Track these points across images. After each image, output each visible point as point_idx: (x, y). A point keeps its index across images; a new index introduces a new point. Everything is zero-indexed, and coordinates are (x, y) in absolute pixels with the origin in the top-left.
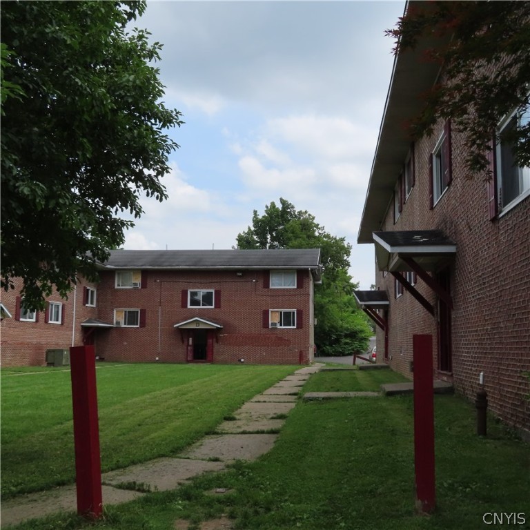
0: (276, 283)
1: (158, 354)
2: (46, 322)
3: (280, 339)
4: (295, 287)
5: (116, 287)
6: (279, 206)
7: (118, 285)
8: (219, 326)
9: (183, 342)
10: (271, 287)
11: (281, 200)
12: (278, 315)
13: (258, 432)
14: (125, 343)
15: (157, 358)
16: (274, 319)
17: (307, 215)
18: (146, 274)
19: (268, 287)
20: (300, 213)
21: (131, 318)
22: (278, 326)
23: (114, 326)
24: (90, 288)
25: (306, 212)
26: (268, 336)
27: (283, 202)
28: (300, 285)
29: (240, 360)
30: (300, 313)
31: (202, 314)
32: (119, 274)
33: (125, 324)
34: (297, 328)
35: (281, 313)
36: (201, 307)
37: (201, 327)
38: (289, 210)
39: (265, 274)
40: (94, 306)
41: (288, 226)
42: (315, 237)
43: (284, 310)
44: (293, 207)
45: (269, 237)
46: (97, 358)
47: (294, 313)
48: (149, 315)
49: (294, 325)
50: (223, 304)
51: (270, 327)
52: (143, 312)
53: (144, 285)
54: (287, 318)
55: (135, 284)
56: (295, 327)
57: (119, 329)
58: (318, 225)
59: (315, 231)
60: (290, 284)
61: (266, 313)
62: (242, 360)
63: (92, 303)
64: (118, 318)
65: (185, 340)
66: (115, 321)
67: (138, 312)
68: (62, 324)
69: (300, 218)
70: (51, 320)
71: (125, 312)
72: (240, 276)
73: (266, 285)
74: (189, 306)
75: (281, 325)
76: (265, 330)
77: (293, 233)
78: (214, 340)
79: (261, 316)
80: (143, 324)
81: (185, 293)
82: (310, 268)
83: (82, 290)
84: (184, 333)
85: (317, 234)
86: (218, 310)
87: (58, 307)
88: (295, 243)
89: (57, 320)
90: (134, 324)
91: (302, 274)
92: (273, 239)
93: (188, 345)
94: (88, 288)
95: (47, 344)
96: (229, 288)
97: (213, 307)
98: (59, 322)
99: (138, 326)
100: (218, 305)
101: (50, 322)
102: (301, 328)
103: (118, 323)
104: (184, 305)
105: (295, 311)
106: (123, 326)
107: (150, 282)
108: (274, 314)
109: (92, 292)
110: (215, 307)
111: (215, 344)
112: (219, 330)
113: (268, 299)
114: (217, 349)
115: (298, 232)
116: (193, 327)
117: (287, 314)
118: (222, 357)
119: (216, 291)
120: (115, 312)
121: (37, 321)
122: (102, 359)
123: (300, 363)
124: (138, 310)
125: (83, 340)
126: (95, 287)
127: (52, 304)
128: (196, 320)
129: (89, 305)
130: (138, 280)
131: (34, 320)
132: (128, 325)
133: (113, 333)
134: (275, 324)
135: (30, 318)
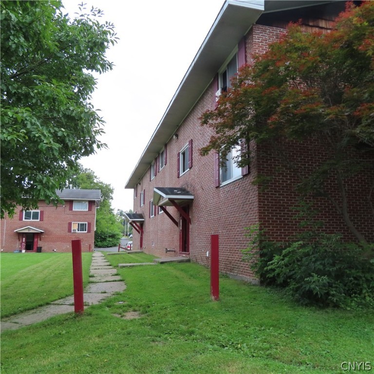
0: (76, 208)
3: (78, 238)
4: (87, 210)
8: (42, 231)
9: (19, 240)
10: (73, 210)
12: (77, 225)
13: (113, 281)
16: (75, 227)
19: (72, 210)
20: (86, 169)
22: (77, 231)
25: (90, 169)
28: (90, 209)
29: (54, 250)
30: (89, 224)
31: (32, 224)
34: (88, 232)
35: (79, 224)
36: (31, 220)
37: (31, 231)
39: (71, 202)
41: (80, 176)
42: (95, 183)
43: (80, 223)
44: (82, 166)
45: (67, 181)
49: (86, 231)
50: (44, 219)
51: (72, 232)
54: (82, 227)
56: (86, 232)
59: (94, 179)
60: (84, 208)
61: (70, 224)
65: (21, 239)
69: (85, 172)
73: (71, 209)
74: (24, 220)
75: (78, 231)
76: (68, 234)
77: (82, 180)
78: (39, 239)
79: (67, 226)
81: (21, 212)
82: (96, 200)
84: (20, 235)
85: (95, 181)
86: (41, 222)
88: (84, 185)
91: (91, 203)
92: (70, 183)
93: (22, 242)
96: (49, 210)
97: (39, 220)
100: (42, 220)
102: (90, 232)
104: (21, 219)
105: (87, 223)
108: (74, 225)
110: (40, 221)
111: (39, 241)
112: (42, 233)
113: (72, 216)
114: (40, 243)
115: (85, 179)
116: (26, 231)
117: (82, 225)
118: (43, 249)
119: (41, 211)
123: (90, 251)
128: (29, 228)
134: (75, 230)
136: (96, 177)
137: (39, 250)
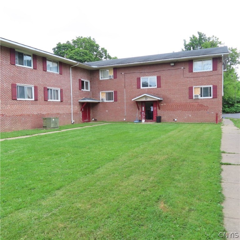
0: (198, 67)
1: (125, 117)
2: (46, 100)
3: (202, 106)
5: (100, 79)
7: (102, 78)
8: (159, 99)
9: (139, 110)
10: (194, 71)
12: (199, 90)
14: (107, 111)
15: (125, 119)
16: (197, 92)
17: (214, 38)
18: (116, 69)
20: (209, 38)
21: (109, 96)
22: (200, 97)
23: (101, 101)
24: (85, 81)
25: (213, 36)
26: (193, 104)
28: (215, 68)
29: (174, 120)
30: (215, 88)
31: (149, 92)
32: (101, 71)
33: (106, 100)
34: (213, 98)
35: (201, 88)
36: (149, 87)
37: (148, 100)
38: (203, 37)
39: (190, 62)
40: (89, 90)
43: (203, 87)
46: (93, 119)
47: (210, 88)
48: (119, 94)
49: (210, 96)
50: (162, 85)
51: (194, 98)
52: (116, 92)
53: (115, 77)
54: (205, 92)
55: (110, 76)
56: (212, 97)
57: (103, 103)
58: (221, 42)
61: (191, 89)
62: (176, 120)
63: (87, 88)
64: (103, 97)
65: (140, 108)
66: (101, 98)
67: (112, 93)
68: (61, 101)
69: (209, 41)
70: (51, 99)
71: (106, 93)
72: (173, 66)
73: (191, 70)
74: (141, 88)
76: (190, 101)
78: (158, 107)
79: (187, 91)
80: (116, 100)
81: (139, 79)
82: (222, 55)
83: (78, 81)
84: (139, 104)
86: (159, 89)
87: (57, 91)
89: (58, 99)
90: (111, 100)
93: (142, 111)
94: (82, 80)
96: (167, 74)
97: (156, 87)
98: (59, 100)
99: (113, 101)
100: (159, 86)
101: (49, 100)
102: (216, 98)
103: (102, 99)
104: (139, 87)
105: (211, 86)
106: (105, 101)
107: (118, 74)
108: (196, 90)
109: (87, 83)
111: (158, 110)
112: (160, 101)
113: (192, 79)
114: (160, 113)
116: (144, 100)
117: (206, 89)
118: (162, 118)
120: (100, 93)
121: (36, 100)
122: (95, 120)
123: (217, 122)
124: (113, 91)
125: (81, 110)
126: (88, 79)
127: (51, 90)
128: (145, 96)
129: (85, 90)
130: (111, 74)
131: (33, 99)
132: (108, 100)
133: (100, 105)
134: (198, 96)
135: (29, 98)
137: (159, 120)
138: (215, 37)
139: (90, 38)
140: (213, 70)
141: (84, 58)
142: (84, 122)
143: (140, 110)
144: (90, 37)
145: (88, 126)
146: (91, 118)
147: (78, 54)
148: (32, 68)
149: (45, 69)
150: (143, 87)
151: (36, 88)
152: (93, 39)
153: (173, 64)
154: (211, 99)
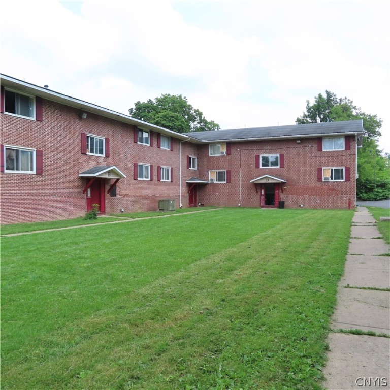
0: (327, 147)
1: (240, 202)
2: (159, 180)
3: (332, 190)
4: (344, 149)
5: (210, 155)
6: (325, 96)
7: (211, 154)
8: (284, 181)
9: (257, 193)
10: (323, 150)
11: (326, 92)
12: (330, 171)
14: (217, 194)
15: (239, 204)
16: (327, 174)
17: (347, 100)
18: (229, 145)
20: (341, 100)
21: (220, 176)
22: (330, 180)
23: (210, 182)
24: (192, 157)
25: (346, 98)
26: (322, 187)
27: (328, 93)
28: (348, 147)
29: (300, 206)
30: (348, 169)
31: (270, 172)
32: (211, 146)
33: (217, 181)
34: (346, 181)
35: (332, 170)
36: (270, 167)
37: (270, 181)
38: (332, 98)
39: (319, 140)
40: (196, 169)
41: (333, 109)
42: (353, 116)
43: (334, 168)
44: (335, 96)
46: (199, 204)
47: (342, 169)
48: (233, 174)
49: (342, 179)
50: (286, 165)
51: (323, 180)
52: (229, 172)
53: (228, 153)
54: (337, 174)
55: (223, 153)
56: (344, 180)
57: (212, 184)
58: (356, 106)
59: (352, 112)
60: (339, 146)
61: (320, 171)
62: (302, 206)
63: (194, 167)
64: (212, 176)
65: (259, 191)
66: (210, 179)
67: (225, 172)
68: (172, 182)
69: (340, 103)
70: (163, 179)
71: (217, 172)
72: (299, 143)
73: (320, 149)
74: (261, 167)
75: (332, 179)
76: (318, 184)
77: (336, 114)
78: (280, 191)
79: (315, 173)
80: (229, 181)
81: (258, 157)
82: (356, 133)
83: (186, 158)
84: (258, 186)
85: (354, 113)
86: (282, 169)
87: (168, 170)
89: (168, 179)
90: (223, 181)
91: (349, 139)
93: (261, 195)
94: (190, 156)
95: (160, 196)
96: (291, 152)
97: (279, 167)
98: (170, 180)
99: (225, 182)
100: (282, 166)
101: (162, 180)
102: (349, 181)
103: (212, 180)
104: (257, 166)
105: (344, 168)
106: (215, 182)
107: (233, 151)
108: (326, 171)
109: (194, 159)
110: (280, 167)
111: (281, 194)
112: (283, 183)
113: (321, 159)
114: (283, 197)
115: (340, 113)
116: (264, 181)
117: (337, 171)
118: (286, 203)
119: (280, 155)
120: (210, 172)
121: (152, 180)
122: (202, 205)
123: (349, 208)
124: (225, 171)
125: (188, 193)
126: (195, 156)
127: (163, 168)
128: (266, 177)
129: (192, 168)
130: (224, 150)
131: (149, 179)
132: (219, 181)
133: (209, 187)
134: (327, 179)
135: (146, 178)
136: (355, 108)
137: (282, 205)
138: (349, 100)
139: (180, 97)
140: (346, 149)
141: (175, 124)
142: (191, 207)
143: (259, 194)
144: (181, 95)
145: (193, 212)
146: (197, 202)
147: (167, 118)
148: (149, 145)
149: (159, 147)
150: (262, 166)
151: (152, 166)
152: (185, 98)
153: (299, 141)
154: (342, 182)
